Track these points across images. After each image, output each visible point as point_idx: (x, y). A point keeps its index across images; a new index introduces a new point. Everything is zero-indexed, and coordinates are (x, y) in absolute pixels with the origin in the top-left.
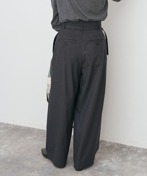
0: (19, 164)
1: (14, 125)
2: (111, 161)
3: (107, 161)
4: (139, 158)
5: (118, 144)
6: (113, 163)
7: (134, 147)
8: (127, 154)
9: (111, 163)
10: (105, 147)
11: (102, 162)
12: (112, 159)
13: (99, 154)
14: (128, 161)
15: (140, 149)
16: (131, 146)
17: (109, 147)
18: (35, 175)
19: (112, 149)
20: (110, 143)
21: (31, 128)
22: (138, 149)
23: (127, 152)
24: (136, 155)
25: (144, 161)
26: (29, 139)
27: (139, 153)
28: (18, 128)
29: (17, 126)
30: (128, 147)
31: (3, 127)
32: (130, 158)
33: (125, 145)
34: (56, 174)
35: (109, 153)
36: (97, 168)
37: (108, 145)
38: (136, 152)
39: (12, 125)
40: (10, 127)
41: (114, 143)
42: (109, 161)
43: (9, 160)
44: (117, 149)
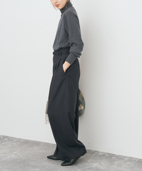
0: (26, 163)
1: (25, 139)
2: (101, 164)
3: (97, 164)
4: (125, 163)
5: (108, 154)
6: (102, 165)
7: (122, 156)
8: (114, 161)
9: (100, 165)
10: (97, 155)
11: (93, 164)
12: (102, 163)
13: (91, 160)
14: (115, 164)
15: (127, 157)
16: (120, 155)
17: (101, 155)
18: (37, 170)
19: (103, 157)
20: (102, 153)
21: (38, 141)
22: (125, 157)
23: (116, 159)
24: (123, 161)
25: (128, 165)
26: (36, 149)
27: (125, 160)
28: (28, 142)
29: (27, 140)
30: (117, 156)
31: (15, 141)
32: (117, 163)
33: (115, 155)
34: (54, 170)
35: (100, 159)
36: (88, 168)
37: (100, 154)
38: (123, 159)
39: (23, 139)
40: (22, 141)
41: (105, 153)
42: (99, 164)
43: (18, 161)
44: (107, 157)
